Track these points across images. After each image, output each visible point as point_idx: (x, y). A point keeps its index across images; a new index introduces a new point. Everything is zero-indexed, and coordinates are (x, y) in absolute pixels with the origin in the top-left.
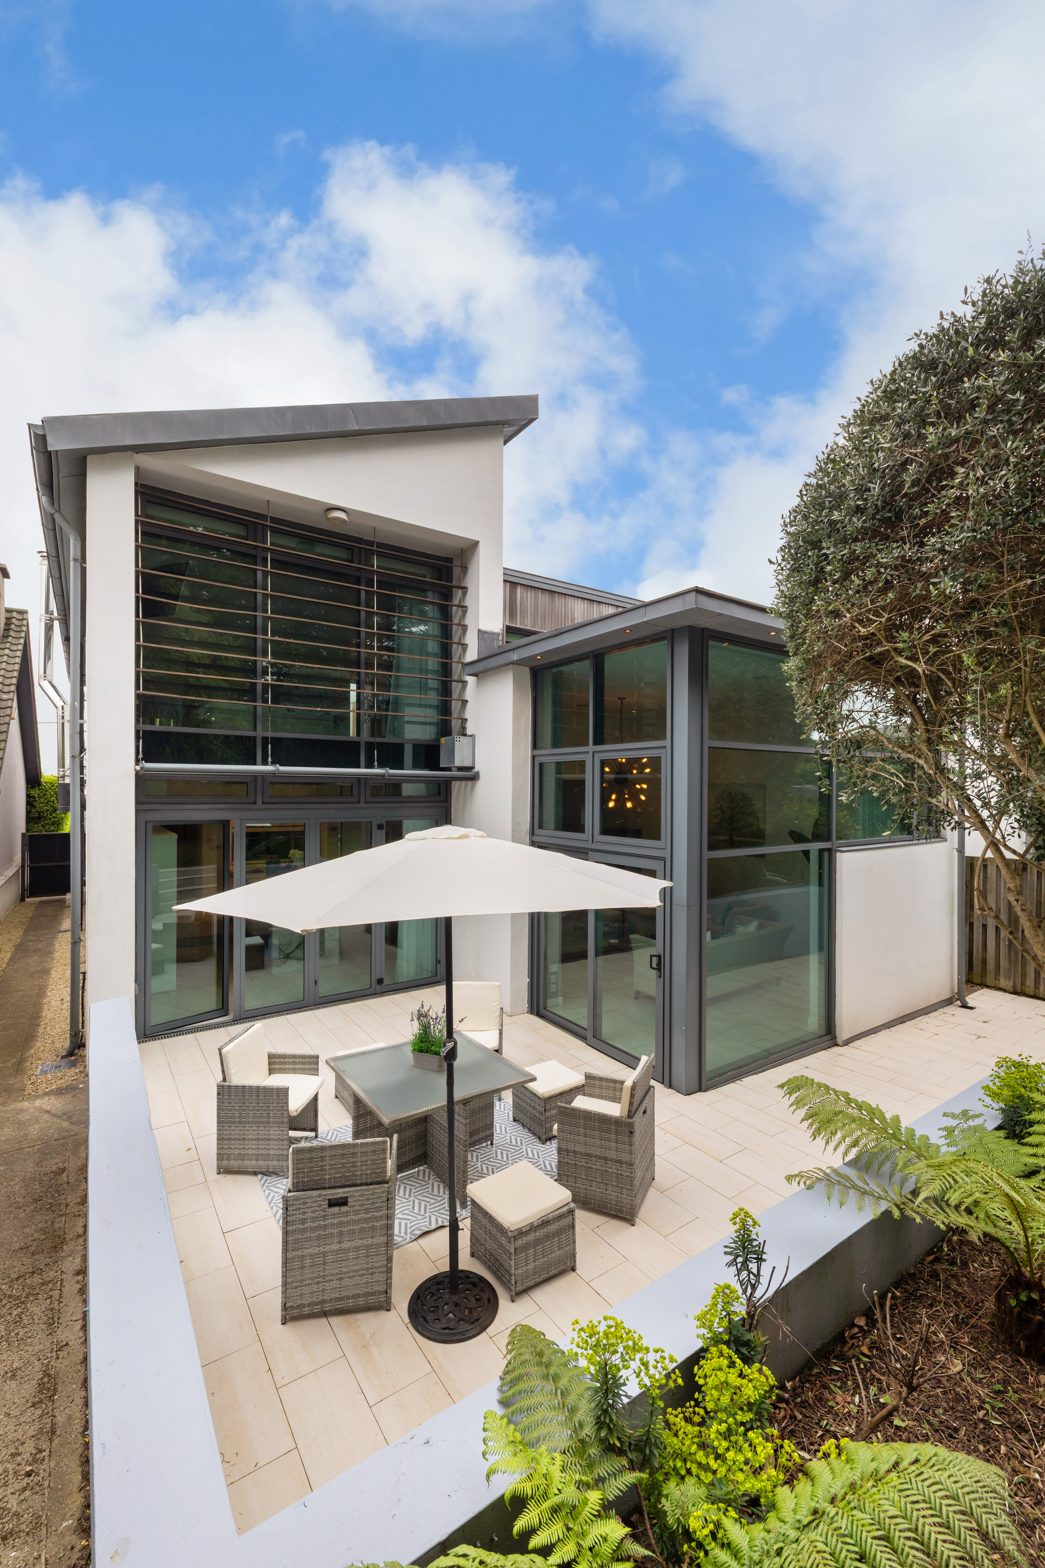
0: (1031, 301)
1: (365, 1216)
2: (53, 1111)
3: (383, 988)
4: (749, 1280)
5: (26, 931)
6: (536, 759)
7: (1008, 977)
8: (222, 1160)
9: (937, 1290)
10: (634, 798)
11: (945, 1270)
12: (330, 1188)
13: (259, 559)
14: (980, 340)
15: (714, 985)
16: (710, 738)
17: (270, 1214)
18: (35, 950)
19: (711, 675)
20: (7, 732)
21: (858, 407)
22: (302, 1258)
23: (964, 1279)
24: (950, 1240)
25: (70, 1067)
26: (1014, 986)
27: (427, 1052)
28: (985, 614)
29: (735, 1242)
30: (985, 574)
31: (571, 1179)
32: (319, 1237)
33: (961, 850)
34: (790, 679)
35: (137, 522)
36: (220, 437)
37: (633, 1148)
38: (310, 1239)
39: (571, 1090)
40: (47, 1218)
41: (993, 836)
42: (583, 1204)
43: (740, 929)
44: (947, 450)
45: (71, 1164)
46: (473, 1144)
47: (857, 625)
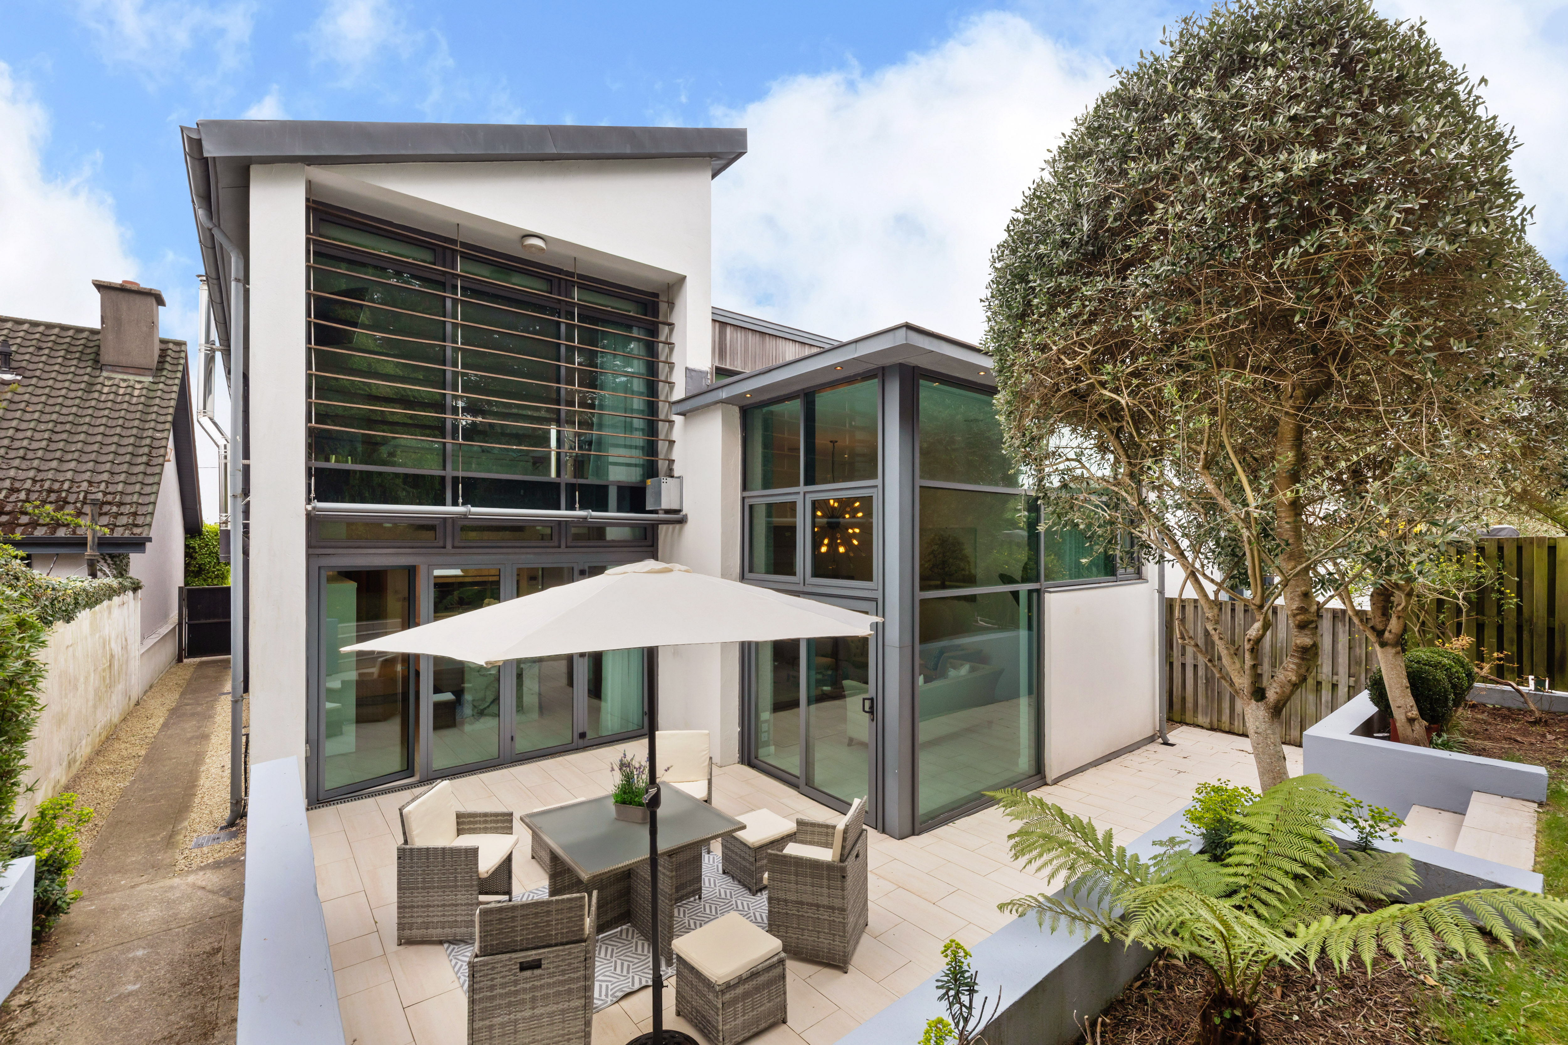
0: (1226, 41)
1: (561, 978)
2: (208, 888)
3: (586, 742)
4: (961, 1013)
5: (183, 694)
6: (746, 501)
7: (1205, 714)
8: (403, 930)
9: (1145, 1014)
10: (847, 543)
11: (1152, 995)
12: (522, 950)
13: (448, 287)
14: (1177, 79)
15: (927, 729)
16: (921, 477)
17: (457, 984)
18: (193, 715)
19: (922, 417)
20: (160, 474)
21: (1062, 143)
22: (491, 1028)
23: (1171, 1002)
24: (1156, 965)
25: (231, 839)
26: (1211, 723)
27: (630, 803)
28: (1184, 347)
29: (947, 975)
30: (1184, 307)
31: (782, 929)
32: (510, 1004)
33: (1161, 591)
34: (998, 412)
35: (308, 241)
36: (403, 152)
37: (846, 893)
38: (500, 1007)
39: (782, 838)
40: (197, 1003)
41: (1193, 566)
42: (795, 954)
43: (952, 673)
44: (1148, 186)
45: (228, 942)
46: (681, 899)
47: (1063, 357)
